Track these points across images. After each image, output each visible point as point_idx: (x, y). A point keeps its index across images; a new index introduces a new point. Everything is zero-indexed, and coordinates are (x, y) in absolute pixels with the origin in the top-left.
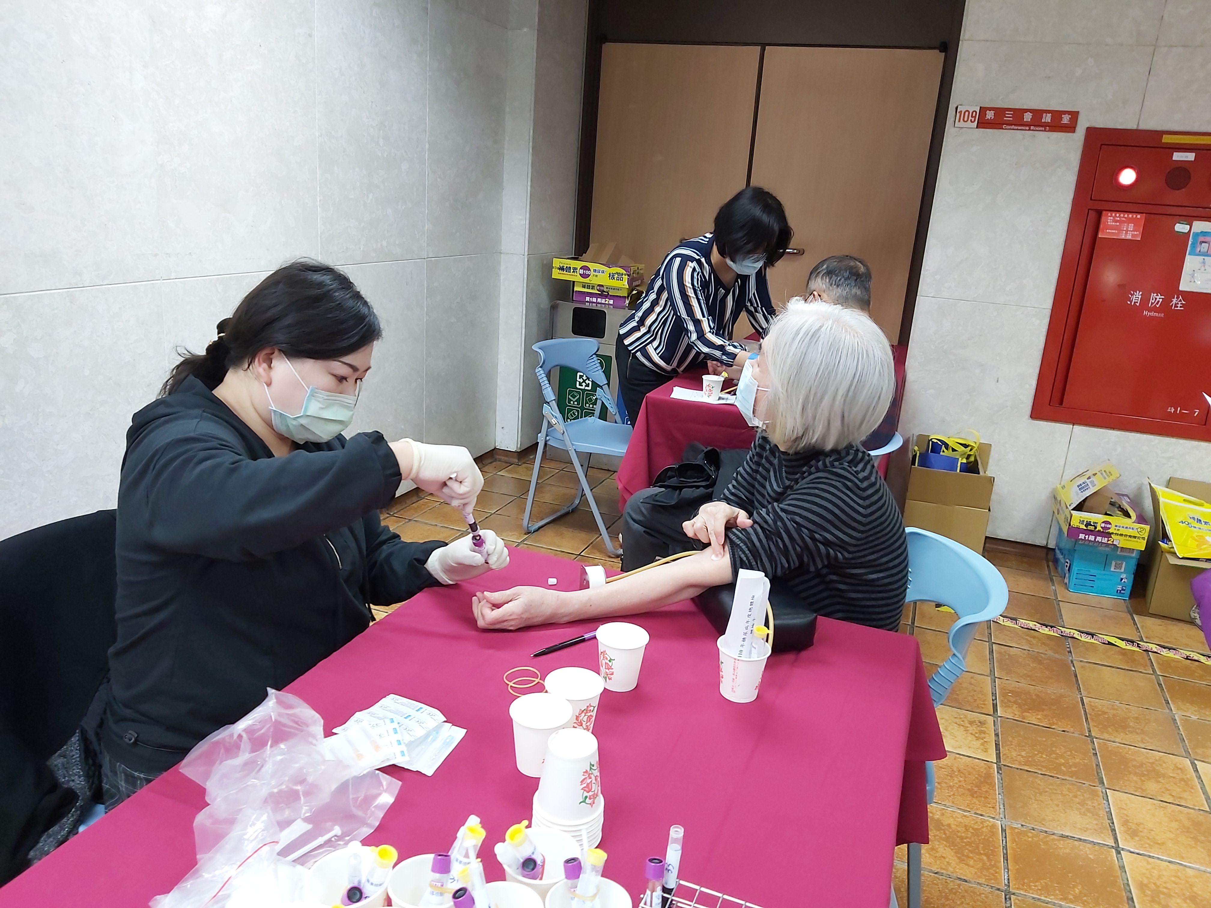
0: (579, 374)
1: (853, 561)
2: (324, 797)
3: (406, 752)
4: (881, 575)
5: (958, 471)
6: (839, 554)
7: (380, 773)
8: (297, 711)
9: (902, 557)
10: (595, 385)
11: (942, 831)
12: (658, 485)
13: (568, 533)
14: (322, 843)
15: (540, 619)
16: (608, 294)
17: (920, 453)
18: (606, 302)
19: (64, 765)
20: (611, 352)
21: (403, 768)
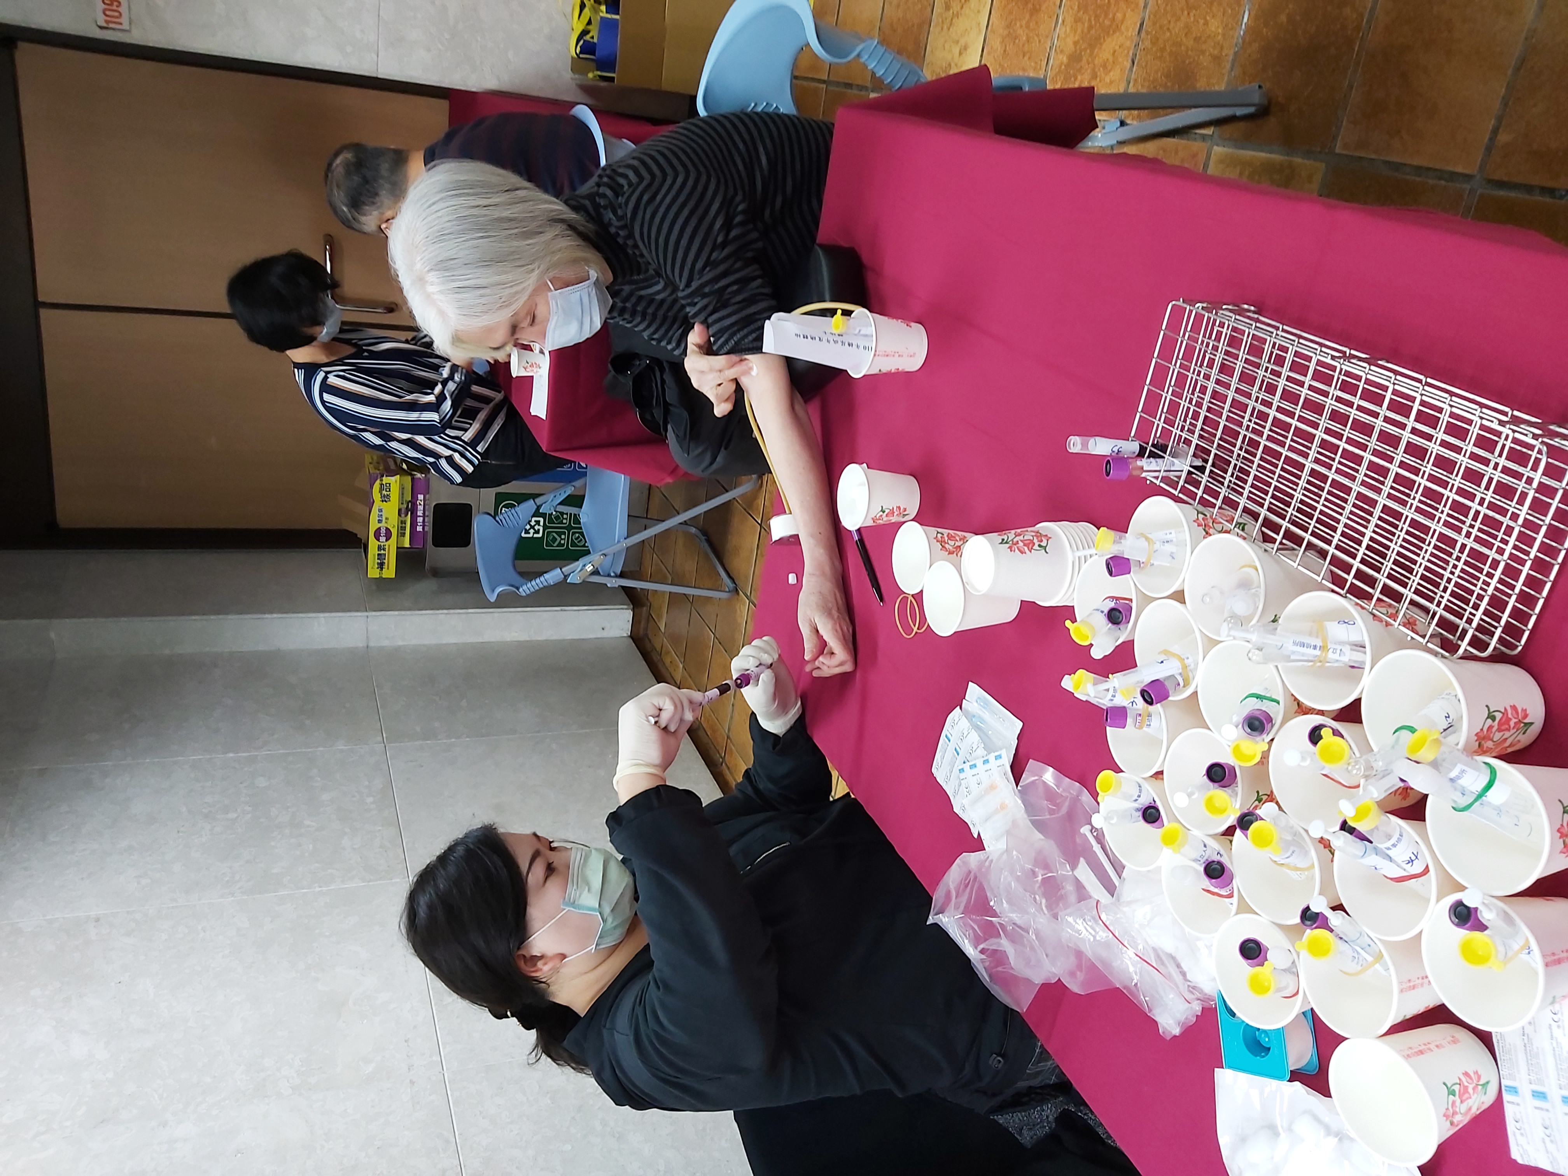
0: (523, 535)
1: (747, 188)
2: (1050, 848)
3: (997, 754)
4: (761, 150)
5: (617, 17)
6: (740, 208)
7: (1020, 784)
8: (952, 887)
9: (736, 121)
10: (537, 514)
11: (1083, 53)
12: (664, 434)
13: (733, 541)
14: (1100, 846)
15: (838, 595)
16: (410, 501)
17: (597, 70)
18: (422, 503)
19: (1031, 1129)
20: (489, 494)
21: (1015, 755)
